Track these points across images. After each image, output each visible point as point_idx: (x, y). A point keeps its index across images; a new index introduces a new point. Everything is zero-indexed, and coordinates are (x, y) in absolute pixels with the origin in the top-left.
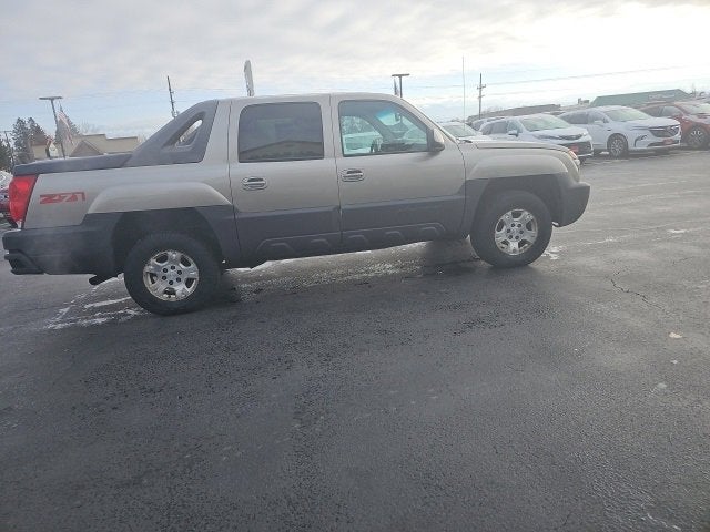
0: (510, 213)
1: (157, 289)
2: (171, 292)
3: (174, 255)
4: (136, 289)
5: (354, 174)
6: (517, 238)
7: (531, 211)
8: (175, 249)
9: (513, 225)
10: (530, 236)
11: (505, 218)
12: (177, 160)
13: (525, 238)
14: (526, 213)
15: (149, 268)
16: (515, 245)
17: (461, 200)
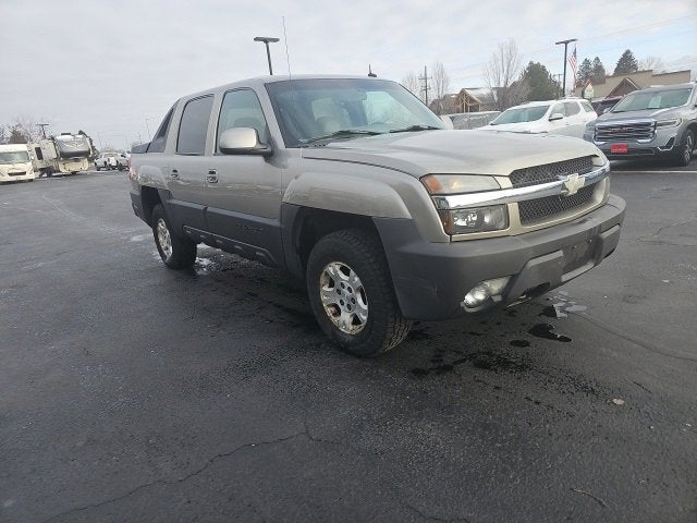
0: (336, 265)
1: (163, 245)
2: (167, 249)
4: (157, 240)
5: (212, 175)
6: (349, 307)
7: (358, 273)
8: (164, 219)
9: (343, 285)
10: (362, 312)
11: (330, 270)
13: (356, 312)
14: (352, 272)
15: (159, 228)
16: (346, 317)
17: (277, 227)
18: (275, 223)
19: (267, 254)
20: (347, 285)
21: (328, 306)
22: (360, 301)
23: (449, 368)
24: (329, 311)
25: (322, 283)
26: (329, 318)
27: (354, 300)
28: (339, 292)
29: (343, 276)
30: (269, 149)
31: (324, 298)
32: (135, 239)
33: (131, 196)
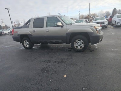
1: (25, 45)
2: (27, 46)
3: (26, 41)
4: (23, 45)
5: (47, 30)
6: (80, 46)
7: (83, 40)
8: (27, 40)
9: (79, 43)
10: (83, 46)
11: (76, 41)
12: (26, 27)
13: (81, 46)
14: (81, 40)
15: (24, 42)
16: (79, 47)
18: (66, 36)
19: (62, 41)
22: (82, 44)
24: (76, 47)
25: (74, 43)
30: (63, 25)
33: (13, 37)
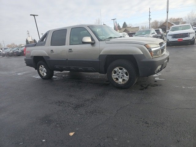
0: (118, 68)
1: (41, 73)
3: (43, 66)
5: (70, 50)
7: (126, 69)
9: (119, 73)
10: (126, 78)
11: (116, 69)
15: (40, 68)
16: (120, 80)
17: (98, 61)
18: (98, 60)
19: (92, 69)
20: (121, 72)
21: (114, 79)
22: (125, 75)
23: (146, 88)
24: (115, 80)
25: (112, 73)
26: (115, 82)
27: (123, 76)
28: (118, 74)
29: (120, 70)
30: (94, 42)
31: (113, 77)
32: (19, 74)
33: (25, 60)
